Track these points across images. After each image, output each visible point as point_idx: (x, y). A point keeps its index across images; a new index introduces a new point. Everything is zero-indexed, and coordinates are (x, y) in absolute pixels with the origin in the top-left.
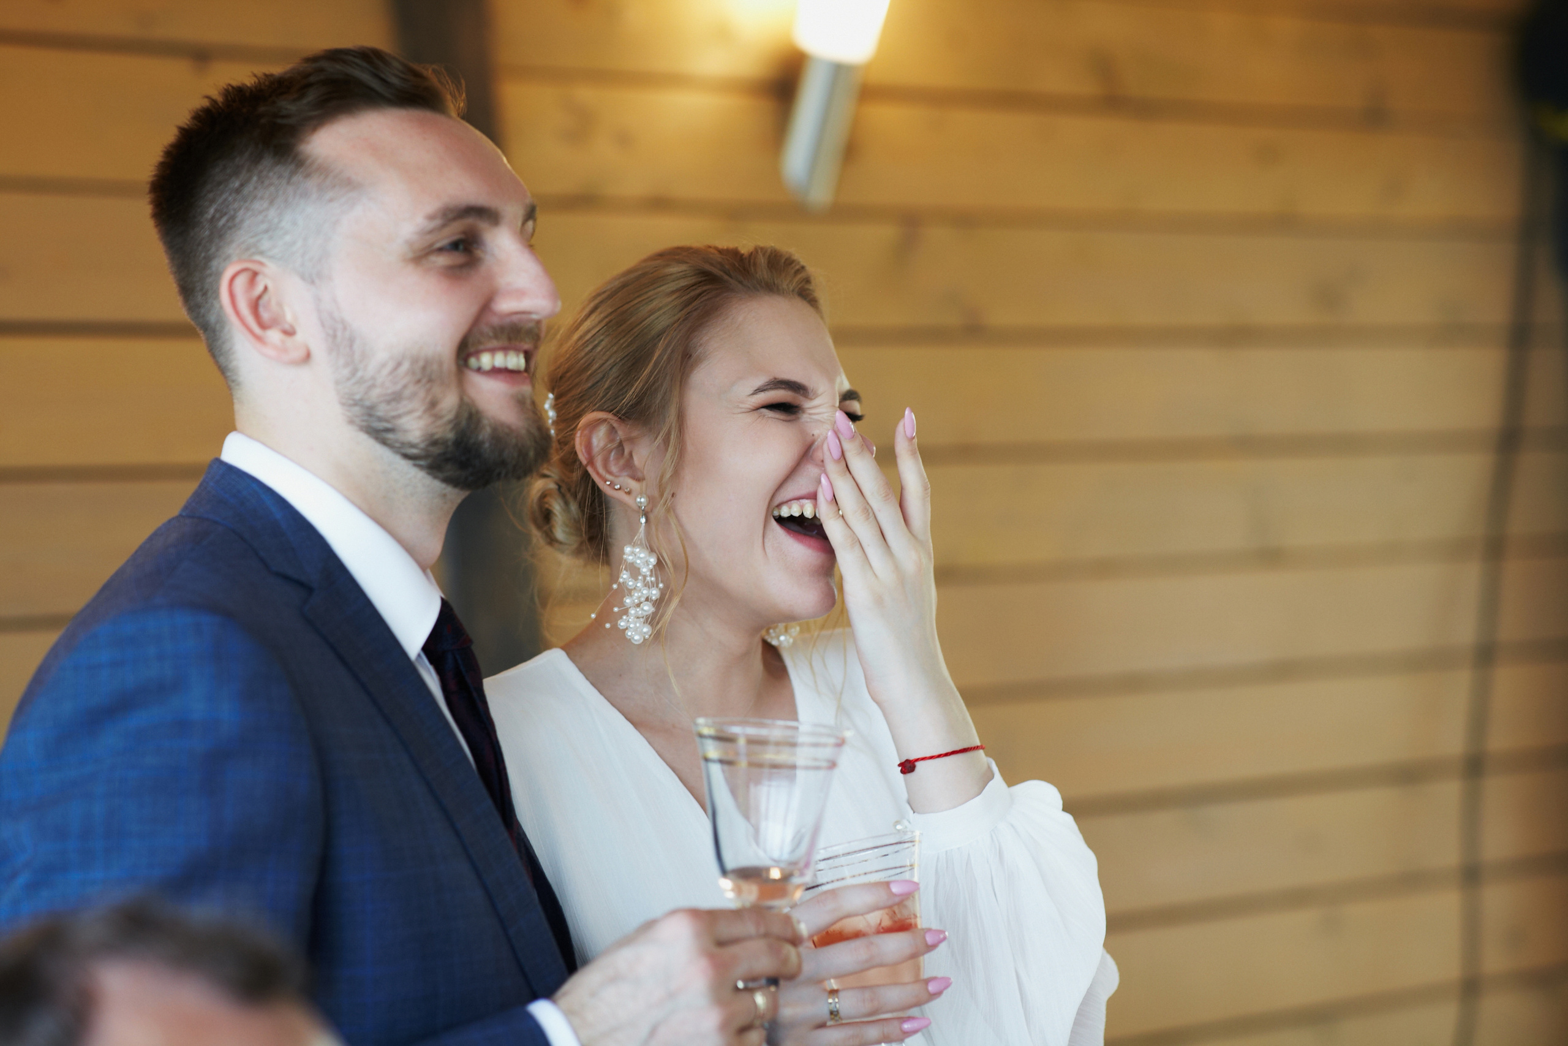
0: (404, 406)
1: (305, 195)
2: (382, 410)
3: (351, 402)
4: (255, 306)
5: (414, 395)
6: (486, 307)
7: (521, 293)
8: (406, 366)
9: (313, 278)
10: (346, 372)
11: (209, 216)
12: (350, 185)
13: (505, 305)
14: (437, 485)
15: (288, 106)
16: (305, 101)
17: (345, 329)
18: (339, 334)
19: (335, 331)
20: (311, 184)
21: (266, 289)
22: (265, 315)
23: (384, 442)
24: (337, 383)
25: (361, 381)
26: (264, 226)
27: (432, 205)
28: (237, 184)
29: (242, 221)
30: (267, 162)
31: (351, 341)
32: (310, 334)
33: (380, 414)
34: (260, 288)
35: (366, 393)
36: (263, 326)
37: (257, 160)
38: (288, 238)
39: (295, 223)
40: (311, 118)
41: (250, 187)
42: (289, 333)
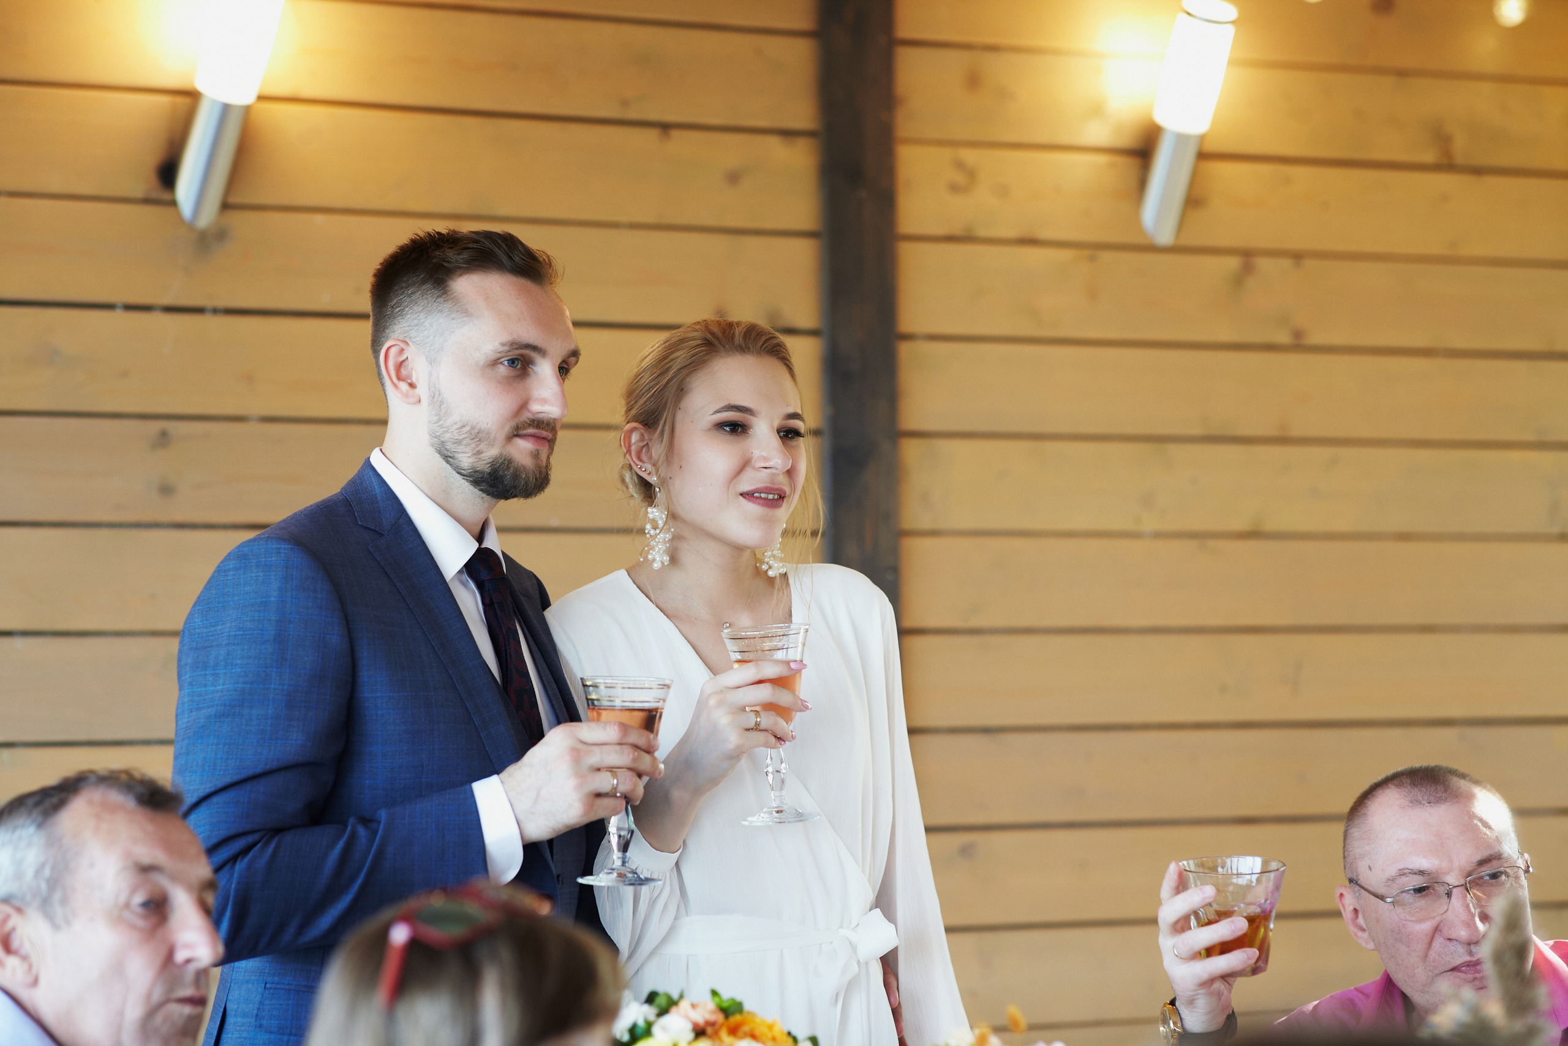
0: (461, 448)
1: (441, 311)
2: (449, 446)
3: (433, 435)
4: (399, 366)
5: (468, 445)
6: (523, 406)
7: (545, 401)
8: (467, 429)
9: (432, 361)
10: (435, 418)
11: (393, 303)
12: (466, 313)
13: (535, 407)
14: (476, 491)
15: (451, 254)
16: (461, 257)
17: (440, 395)
18: (436, 397)
19: (434, 394)
20: (448, 305)
21: (407, 358)
22: (404, 372)
23: (448, 462)
24: (429, 422)
25: (441, 426)
26: (416, 322)
27: (506, 338)
28: (410, 292)
29: (407, 314)
30: (428, 286)
31: (442, 403)
32: (422, 390)
33: (448, 447)
34: (404, 357)
35: (442, 434)
36: (399, 378)
37: (424, 282)
38: (426, 333)
39: (431, 325)
40: (459, 268)
41: (417, 295)
42: (412, 386)
